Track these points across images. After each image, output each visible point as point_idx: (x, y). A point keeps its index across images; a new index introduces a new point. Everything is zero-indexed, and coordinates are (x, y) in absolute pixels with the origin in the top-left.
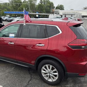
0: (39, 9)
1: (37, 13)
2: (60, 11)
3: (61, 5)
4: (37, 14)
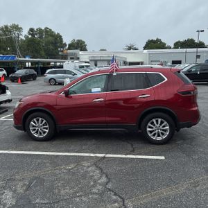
0: (28, 50)
1: (27, 59)
2: (81, 53)
3: (79, 41)
4: (28, 61)
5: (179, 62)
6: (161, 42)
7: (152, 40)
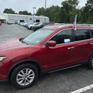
5: (23, 21)
6: (12, 11)
7: (8, 9)
